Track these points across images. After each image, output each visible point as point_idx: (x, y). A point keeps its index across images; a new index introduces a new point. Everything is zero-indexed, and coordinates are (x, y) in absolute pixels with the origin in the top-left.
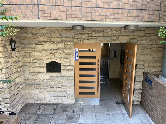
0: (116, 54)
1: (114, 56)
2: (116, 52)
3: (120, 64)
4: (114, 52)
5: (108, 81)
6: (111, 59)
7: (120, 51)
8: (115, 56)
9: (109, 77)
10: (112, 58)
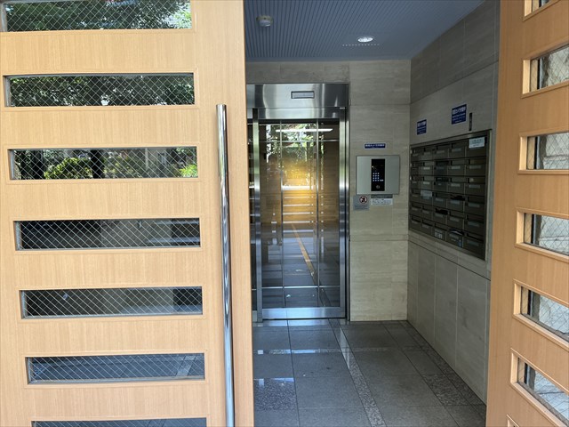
0: (382, 176)
1: (373, 189)
2: (382, 162)
3: (406, 232)
4: (374, 162)
5: (343, 343)
6: (357, 208)
7: (406, 158)
8: (378, 185)
9: (347, 317)
10: (364, 199)
